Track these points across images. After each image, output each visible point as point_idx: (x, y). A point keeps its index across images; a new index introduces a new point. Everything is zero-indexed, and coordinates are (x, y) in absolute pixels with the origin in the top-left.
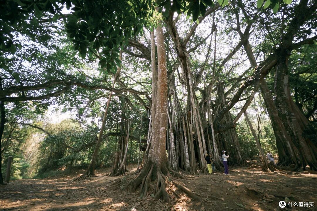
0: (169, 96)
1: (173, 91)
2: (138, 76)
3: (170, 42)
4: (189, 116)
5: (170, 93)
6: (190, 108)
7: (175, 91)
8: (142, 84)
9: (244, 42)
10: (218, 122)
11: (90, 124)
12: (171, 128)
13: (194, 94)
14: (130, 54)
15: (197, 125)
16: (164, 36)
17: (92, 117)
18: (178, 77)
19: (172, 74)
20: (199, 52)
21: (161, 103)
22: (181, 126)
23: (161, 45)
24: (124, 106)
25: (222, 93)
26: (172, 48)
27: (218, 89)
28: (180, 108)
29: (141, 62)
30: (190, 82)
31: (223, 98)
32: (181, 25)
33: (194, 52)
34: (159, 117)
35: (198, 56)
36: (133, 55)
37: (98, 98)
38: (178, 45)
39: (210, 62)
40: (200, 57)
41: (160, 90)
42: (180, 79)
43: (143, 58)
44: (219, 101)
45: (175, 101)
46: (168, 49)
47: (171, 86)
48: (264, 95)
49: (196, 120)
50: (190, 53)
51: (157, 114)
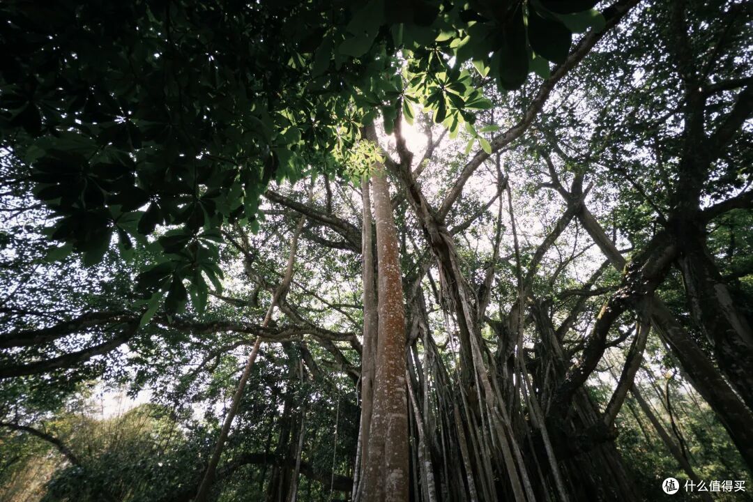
0: (410, 342)
1: (421, 328)
2: (335, 291)
3: (407, 215)
4: (472, 401)
5: (414, 333)
6: (474, 378)
7: (427, 326)
8: (343, 309)
9: (576, 210)
10: (561, 420)
11: (202, 422)
12: (422, 444)
13: (479, 336)
14: (316, 242)
15: (503, 440)
16: (392, 202)
17: (208, 399)
18: (431, 290)
19: (416, 285)
20: (476, 233)
21: (389, 377)
22: (452, 434)
23: (385, 221)
24: (296, 369)
25: (550, 330)
26: (412, 227)
27: (534, 317)
28: (444, 376)
29: (343, 259)
30: (466, 308)
31: (556, 344)
32: (430, 181)
33: (463, 234)
34: (382, 427)
35: (474, 243)
36: (323, 242)
37: (232, 348)
38: (427, 219)
39: (503, 254)
40: (478, 243)
41: (385, 337)
42: (436, 295)
43: (347, 249)
44: (544, 353)
45: (429, 357)
46: (405, 229)
47: (415, 314)
48: (668, 335)
49: (496, 422)
50: (455, 236)
51: (376, 416)
